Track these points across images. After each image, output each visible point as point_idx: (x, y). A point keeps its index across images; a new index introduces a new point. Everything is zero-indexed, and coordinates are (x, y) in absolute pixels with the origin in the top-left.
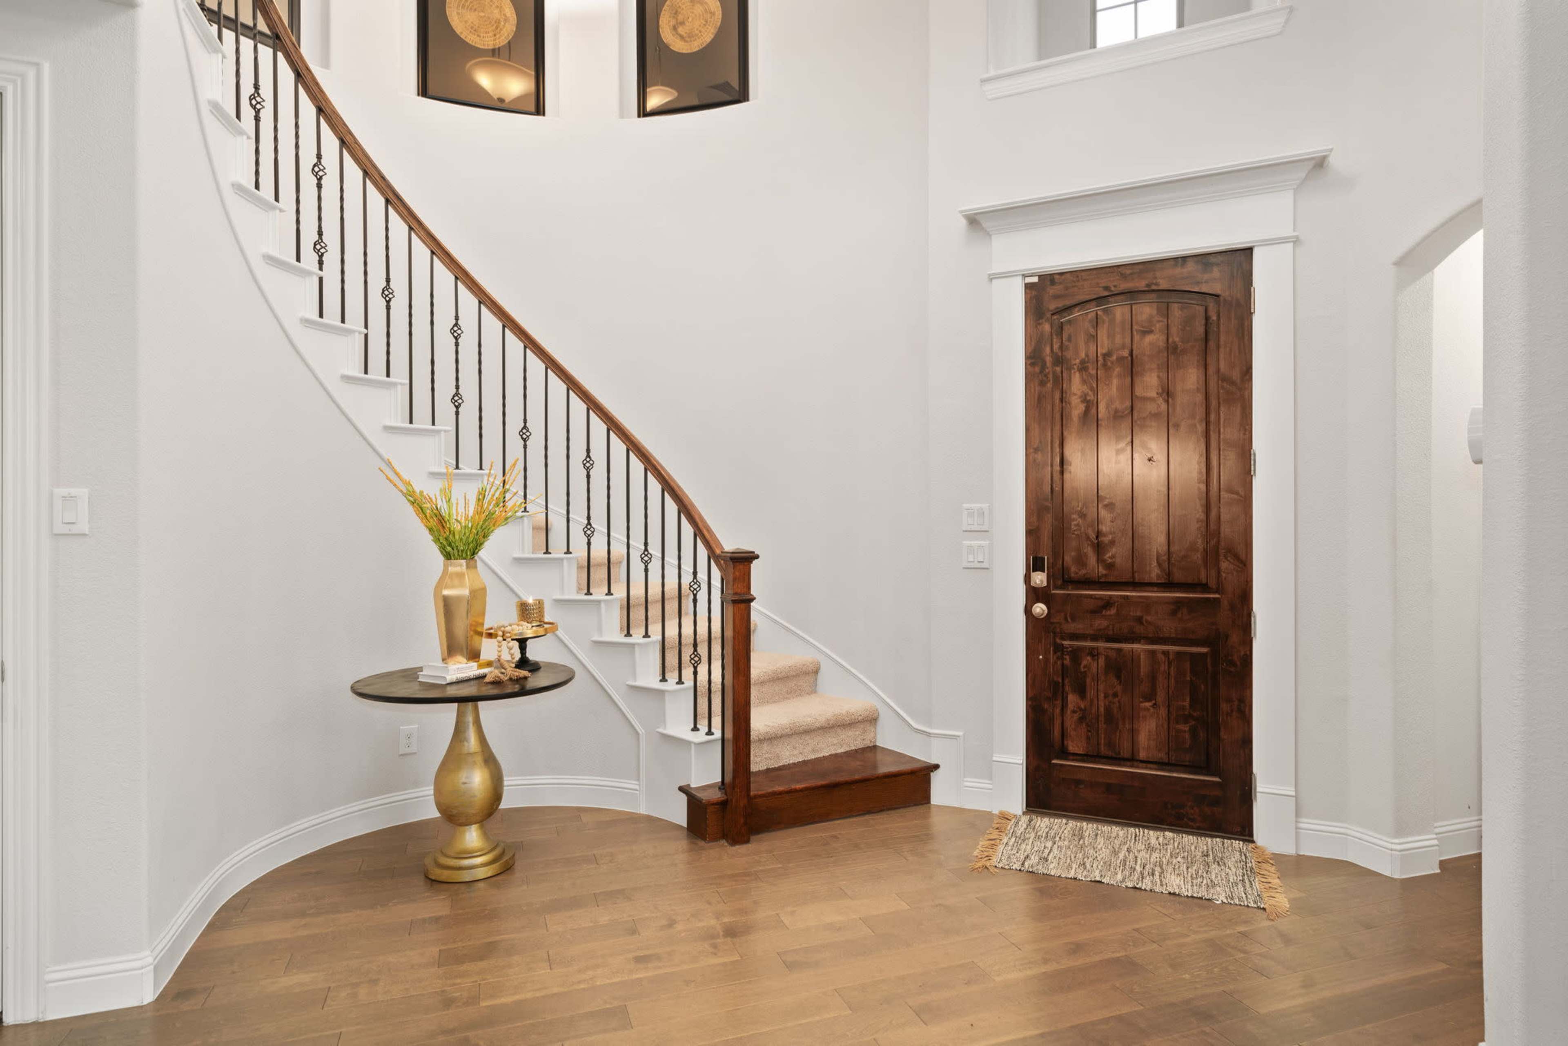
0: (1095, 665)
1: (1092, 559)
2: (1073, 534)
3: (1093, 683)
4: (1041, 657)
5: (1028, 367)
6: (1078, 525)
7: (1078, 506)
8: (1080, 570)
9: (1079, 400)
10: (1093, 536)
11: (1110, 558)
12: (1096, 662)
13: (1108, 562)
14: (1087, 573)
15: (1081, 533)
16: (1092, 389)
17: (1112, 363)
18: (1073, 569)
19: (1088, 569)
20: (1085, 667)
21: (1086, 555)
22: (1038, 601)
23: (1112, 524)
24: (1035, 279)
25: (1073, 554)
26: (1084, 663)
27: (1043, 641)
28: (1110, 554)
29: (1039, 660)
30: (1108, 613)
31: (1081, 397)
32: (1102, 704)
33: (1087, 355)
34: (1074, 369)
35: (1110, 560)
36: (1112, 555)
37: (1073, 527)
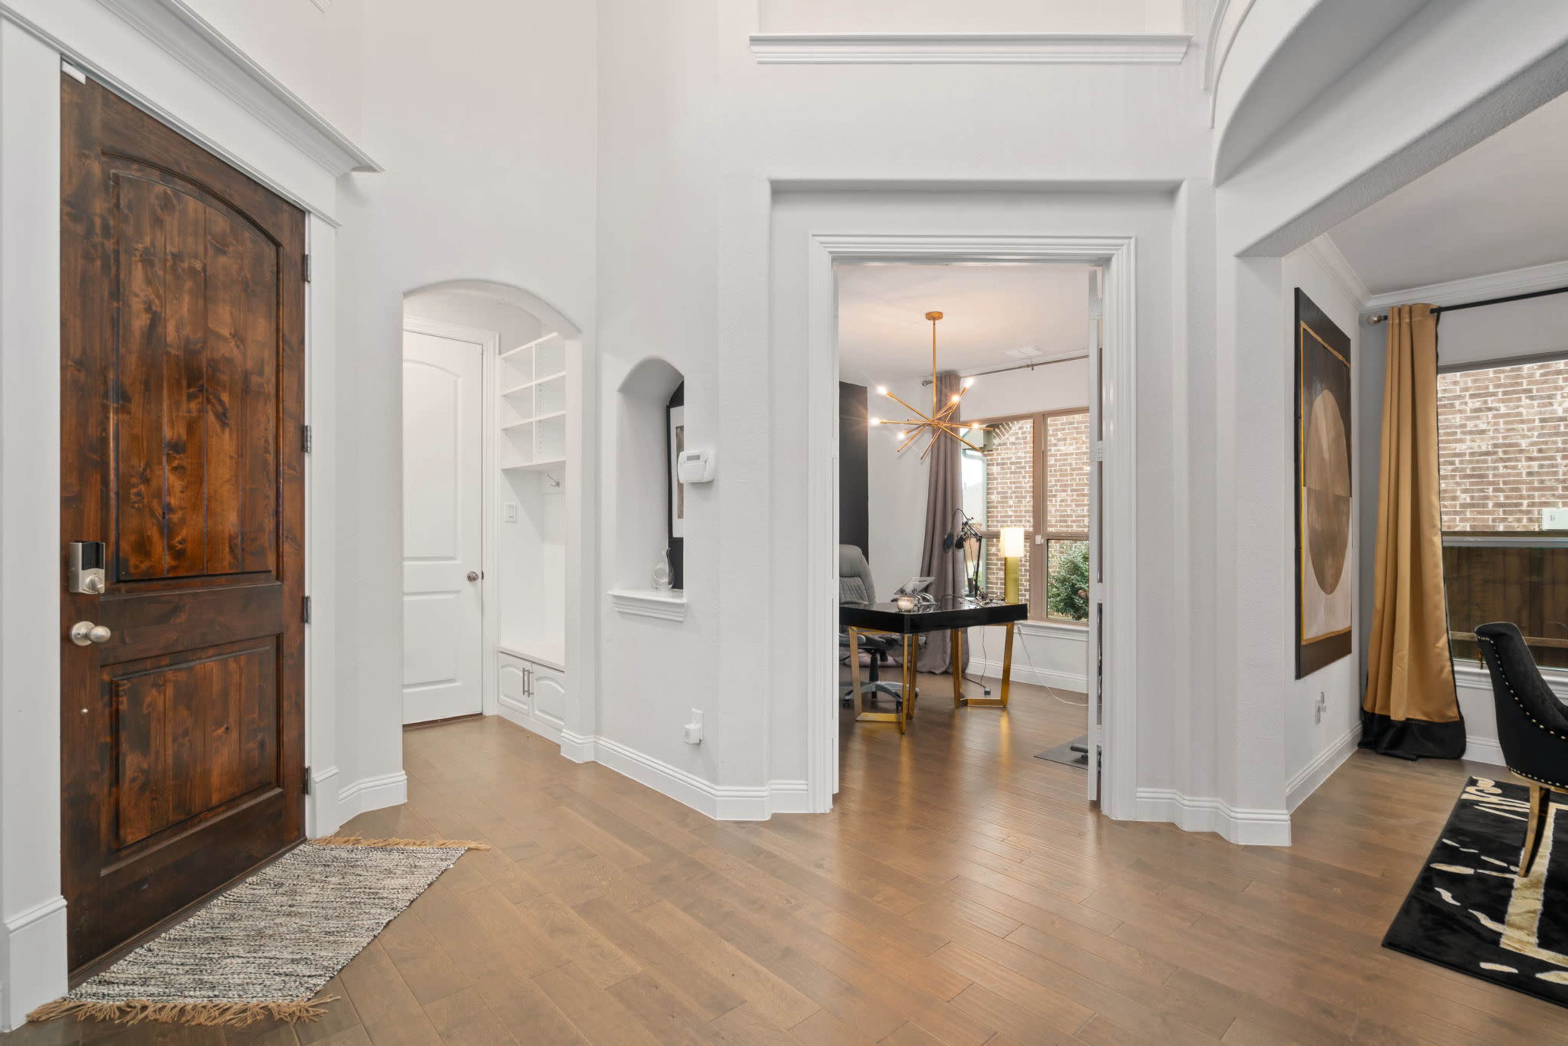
0: (162, 698)
1: (159, 547)
2: (133, 507)
3: (158, 727)
4: (85, 711)
5: (66, 218)
6: (139, 494)
7: (140, 466)
8: (142, 562)
9: (142, 306)
10: (159, 511)
11: (180, 543)
12: (163, 694)
13: (178, 548)
14: (151, 567)
15: (143, 506)
16: (158, 296)
17: (183, 270)
18: (133, 561)
19: (152, 560)
20: (149, 706)
21: (149, 538)
22: (79, 619)
23: (182, 494)
24: (81, 77)
25: (133, 538)
26: (148, 700)
27: (88, 682)
28: (180, 538)
29: (83, 716)
30: (178, 621)
31: (145, 302)
32: (170, 752)
33: (153, 244)
34: (135, 256)
35: (180, 546)
36: (182, 539)
37: (132, 496)
